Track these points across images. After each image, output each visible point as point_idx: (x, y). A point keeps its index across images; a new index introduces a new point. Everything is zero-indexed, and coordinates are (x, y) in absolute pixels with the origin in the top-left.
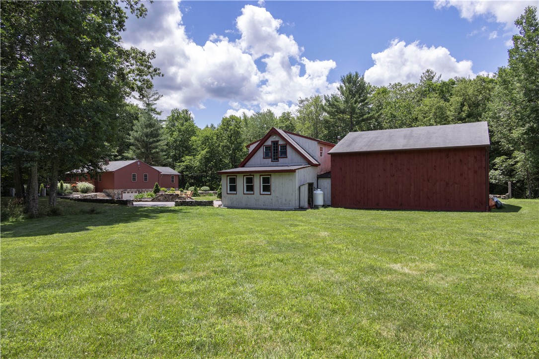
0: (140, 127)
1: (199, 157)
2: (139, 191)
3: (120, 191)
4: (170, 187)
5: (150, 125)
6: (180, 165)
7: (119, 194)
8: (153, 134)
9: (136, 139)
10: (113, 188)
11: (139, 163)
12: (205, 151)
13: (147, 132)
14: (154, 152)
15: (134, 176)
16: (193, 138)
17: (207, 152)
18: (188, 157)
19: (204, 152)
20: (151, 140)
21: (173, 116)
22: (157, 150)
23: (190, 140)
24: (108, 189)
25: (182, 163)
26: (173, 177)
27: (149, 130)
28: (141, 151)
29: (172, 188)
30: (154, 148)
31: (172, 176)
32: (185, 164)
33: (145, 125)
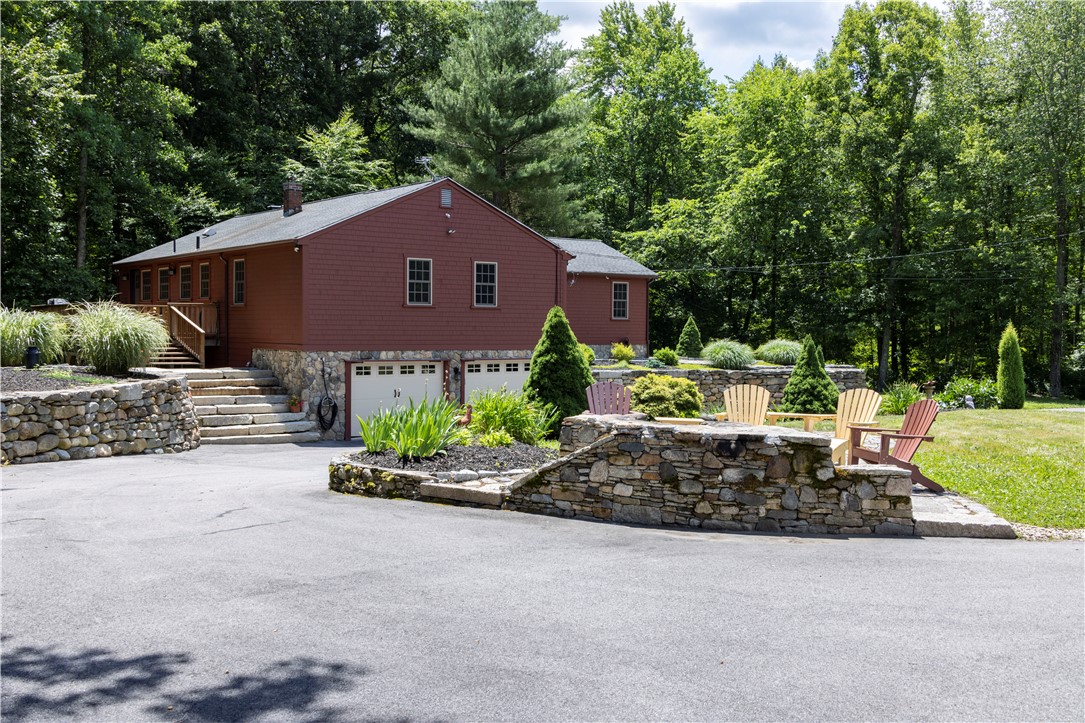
0: (471, 65)
1: (729, 198)
2: (446, 363)
3: (335, 361)
4: (609, 342)
5: (518, 55)
6: (641, 240)
7: (328, 380)
8: (526, 96)
9: (455, 119)
10: (298, 345)
11: (446, 198)
12: (761, 168)
13: (502, 85)
14: (532, 176)
15: (419, 270)
16: (702, 118)
17: (771, 173)
18: (676, 204)
19: (757, 173)
20: (519, 124)
21: (609, 35)
22: (545, 165)
23: (686, 131)
24: (275, 346)
25: (651, 232)
26: (620, 291)
27: (508, 74)
28: (474, 168)
29: (618, 348)
30: (530, 159)
31: (618, 284)
32: (665, 232)
33: (493, 58)
